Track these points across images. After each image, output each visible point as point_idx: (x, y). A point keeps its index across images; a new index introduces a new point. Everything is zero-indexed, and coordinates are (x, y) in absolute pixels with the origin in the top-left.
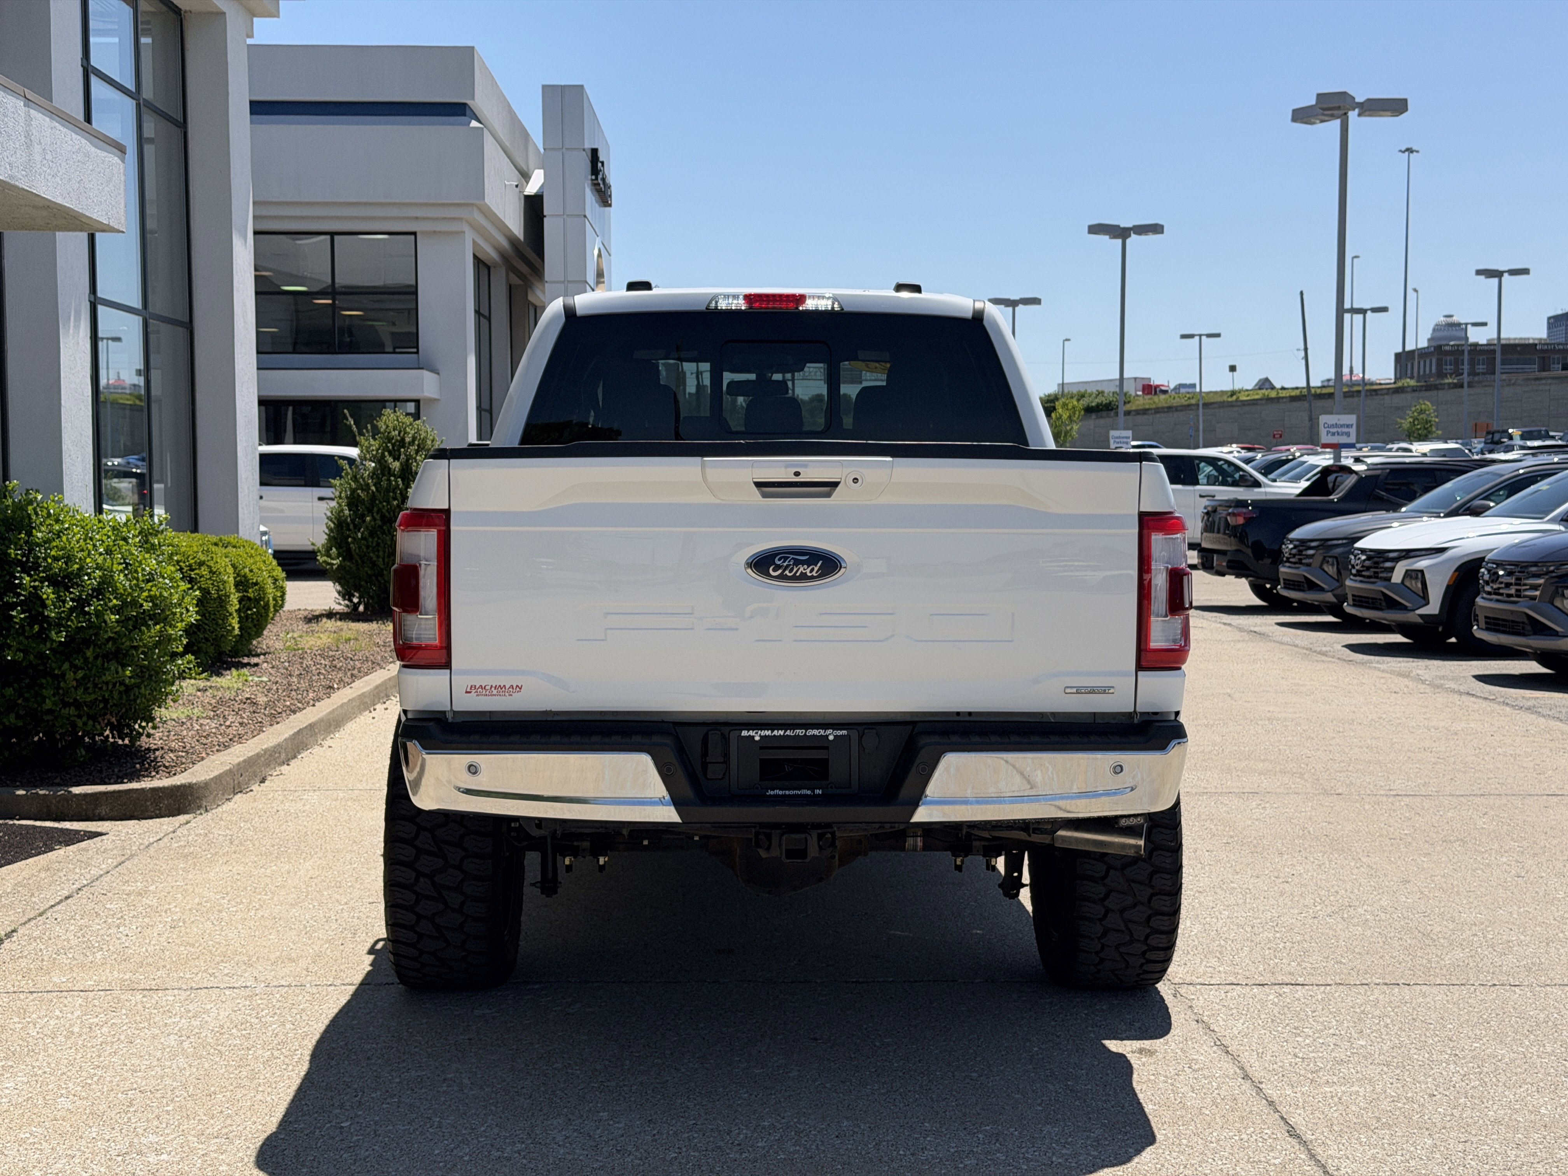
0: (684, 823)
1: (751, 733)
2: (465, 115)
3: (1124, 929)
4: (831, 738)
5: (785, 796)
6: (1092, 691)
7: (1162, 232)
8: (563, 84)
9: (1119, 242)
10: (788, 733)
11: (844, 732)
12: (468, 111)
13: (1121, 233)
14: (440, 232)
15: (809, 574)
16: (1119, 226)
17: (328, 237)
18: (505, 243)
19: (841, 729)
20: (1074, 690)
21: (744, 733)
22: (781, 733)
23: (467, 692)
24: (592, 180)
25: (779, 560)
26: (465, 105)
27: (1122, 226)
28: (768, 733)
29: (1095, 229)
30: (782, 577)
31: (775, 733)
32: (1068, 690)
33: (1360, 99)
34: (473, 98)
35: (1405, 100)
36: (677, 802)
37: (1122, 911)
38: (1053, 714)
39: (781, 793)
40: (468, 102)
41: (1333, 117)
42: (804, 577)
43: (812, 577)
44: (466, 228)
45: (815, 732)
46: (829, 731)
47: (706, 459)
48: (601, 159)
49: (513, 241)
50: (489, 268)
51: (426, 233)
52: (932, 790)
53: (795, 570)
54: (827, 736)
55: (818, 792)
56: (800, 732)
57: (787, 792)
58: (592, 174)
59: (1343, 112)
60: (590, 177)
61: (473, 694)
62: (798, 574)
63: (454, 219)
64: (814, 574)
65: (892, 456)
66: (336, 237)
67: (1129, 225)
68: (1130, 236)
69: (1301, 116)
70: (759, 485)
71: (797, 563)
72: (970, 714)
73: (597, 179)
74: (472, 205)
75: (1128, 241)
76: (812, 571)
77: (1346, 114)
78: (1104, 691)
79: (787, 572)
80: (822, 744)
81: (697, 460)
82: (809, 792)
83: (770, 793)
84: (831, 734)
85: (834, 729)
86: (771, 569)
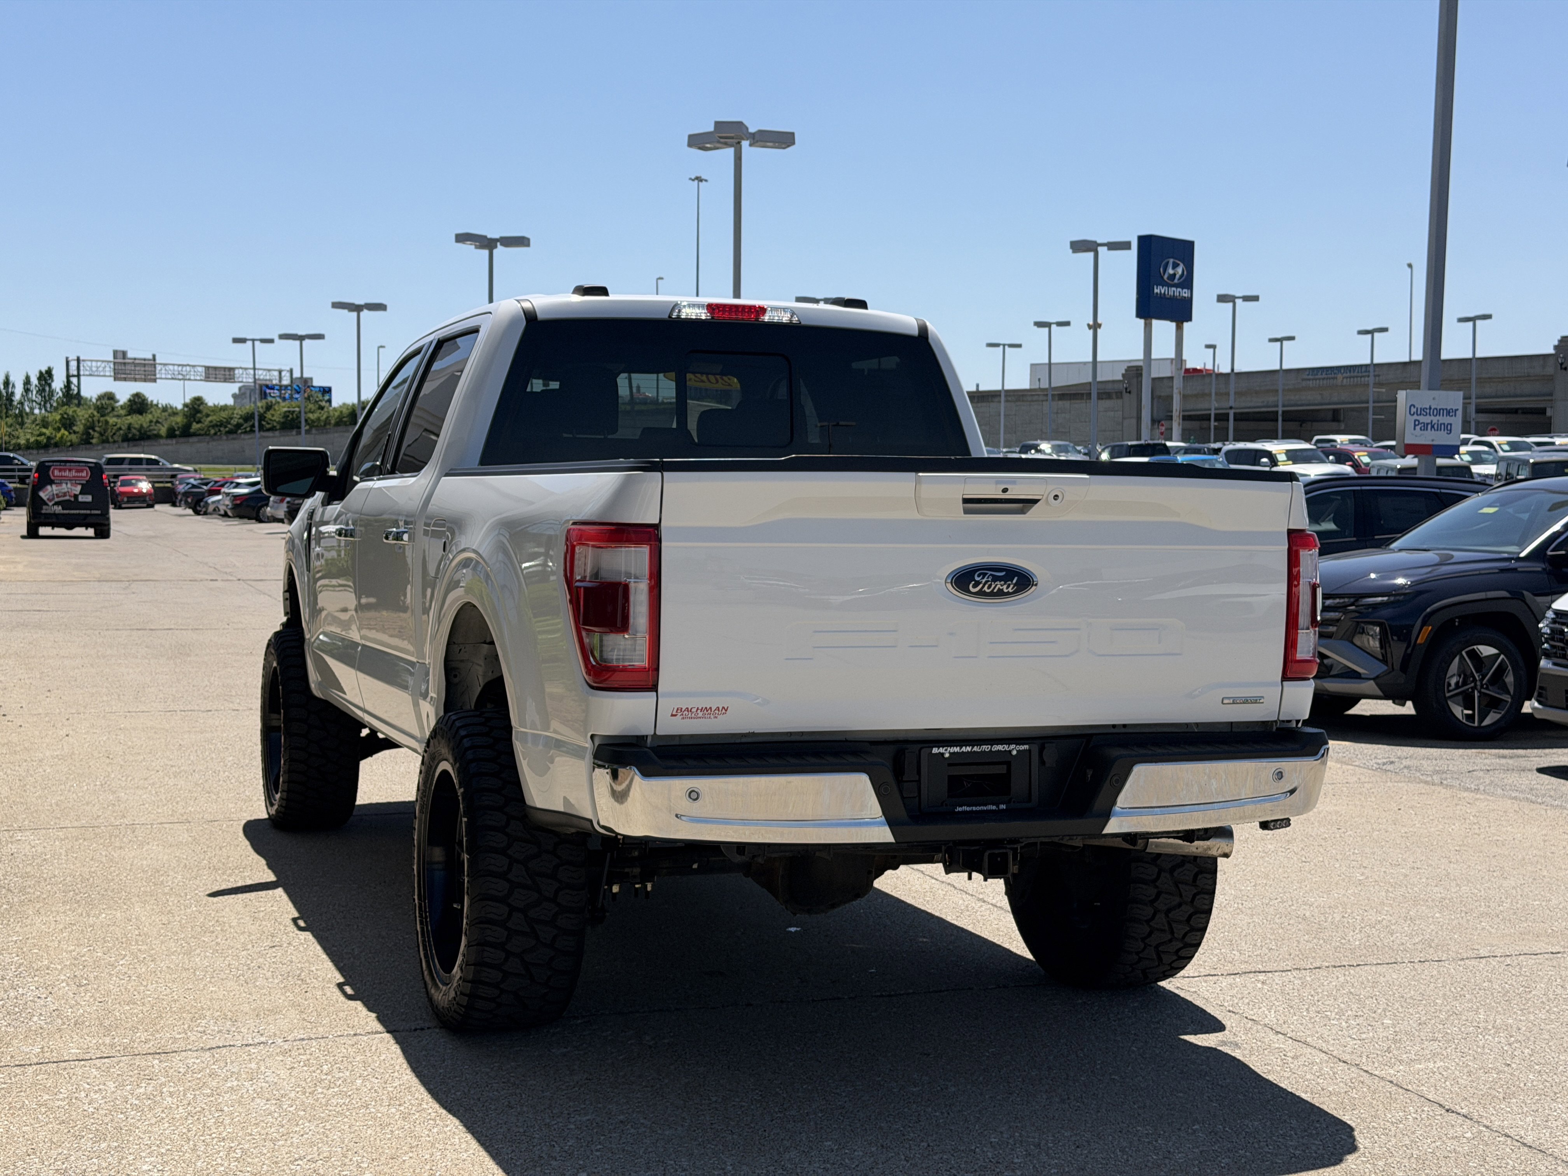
0: (897, 843)
1: (942, 750)
3: (1167, 928)
4: (1014, 753)
5: (972, 811)
6: (1246, 701)
7: (528, 245)
9: (486, 252)
10: (975, 749)
11: (1026, 747)
13: (488, 244)
15: (1005, 591)
16: (485, 237)
19: (1023, 744)
20: (1231, 701)
21: (935, 750)
22: (969, 749)
23: (672, 715)
25: (979, 576)
27: (489, 236)
28: (956, 749)
29: (462, 238)
30: (981, 593)
31: (964, 749)
32: (1225, 701)
33: (752, 130)
35: (793, 134)
36: (892, 822)
37: (1169, 911)
38: (1197, 724)
39: (968, 809)
41: (728, 145)
42: (1000, 594)
43: (1008, 593)
45: (1000, 747)
46: (1012, 746)
47: (921, 474)
52: (1123, 800)
53: (993, 586)
54: (1010, 752)
55: (1003, 807)
56: (986, 748)
57: (974, 808)
59: (737, 141)
61: (679, 717)
62: (995, 590)
64: (1010, 590)
65: (1088, 474)
67: (497, 236)
68: (496, 247)
69: (698, 141)
70: (966, 501)
71: (995, 579)
72: (1124, 726)
75: (495, 251)
76: (1007, 588)
77: (739, 143)
78: (1256, 701)
79: (986, 589)
80: (1006, 759)
81: (912, 475)
82: (994, 808)
83: (959, 809)
84: (1014, 749)
85: (1017, 744)
86: (971, 585)
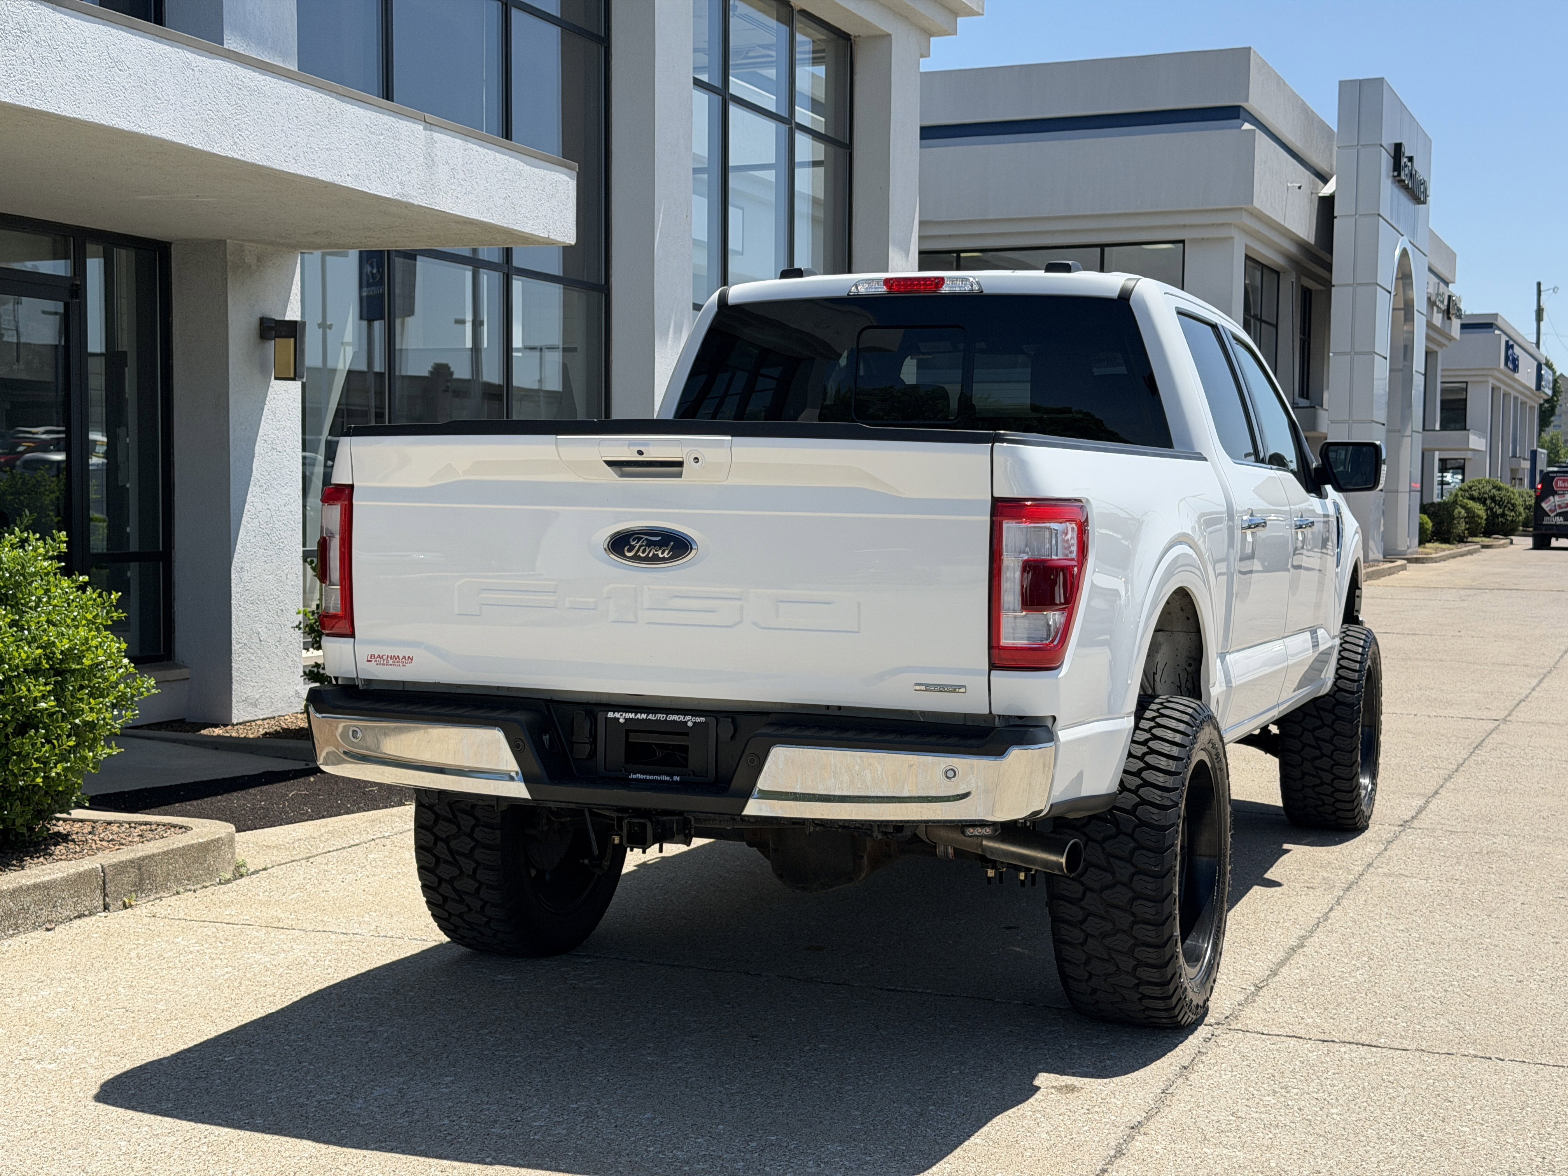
0: (533, 800)
1: (617, 715)
2: (1238, 117)
4: (690, 724)
5: (645, 780)
6: (942, 688)
8: (1361, 78)
10: (651, 717)
11: (703, 719)
12: (1242, 114)
14: (1208, 239)
15: (661, 556)
17: (1098, 250)
18: (1292, 248)
19: (699, 716)
20: (923, 688)
21: (610, 715)
22: (644, 716)
23: (368, 661)
24: (1394, 177)
25: (634, 540)
26: (1239, 107)
28: (631, 716)
30: (636, 558)
31: (639, 716)
32: (918, 688)
34: (1247, 101)
36: (528, 779)
38: (922, 712)
39: (642, 777)
40: (1243, 104)
42: (655, 559)
43: (664, 559)
44: (1234, 233)
45: (675, 718)
46: (688, 718)
47: (559, 437)
48: (1407, 154)
49: (1302, 245)
50: (1278, 273)
51: (1195, 241)
52: (763, 783)
53: (648, 551)
54: (686, 722)
55: (677, 778)
56: (661, 717)
57: (648, 777)
58: (1394, 170)
60: (1391, 174)
61: (374, 663)
62: (650, 555)
63: (1223, 224)
64: (665, 555)
65: (733, 435)
66: (1106, 249)
70: (610, 463)
71: (650, 544)
72: (840, 708)
73: (1399, 175)
74: (1241, 209)
76: (662, 553)
78: (954, 689)
79: (640, 553)
80: (680, 730)
81: (552, 438)
82: (668, 778)
83: (633, 776)
84: (690, 720)
85: (693, 716)
86: (626, 549)
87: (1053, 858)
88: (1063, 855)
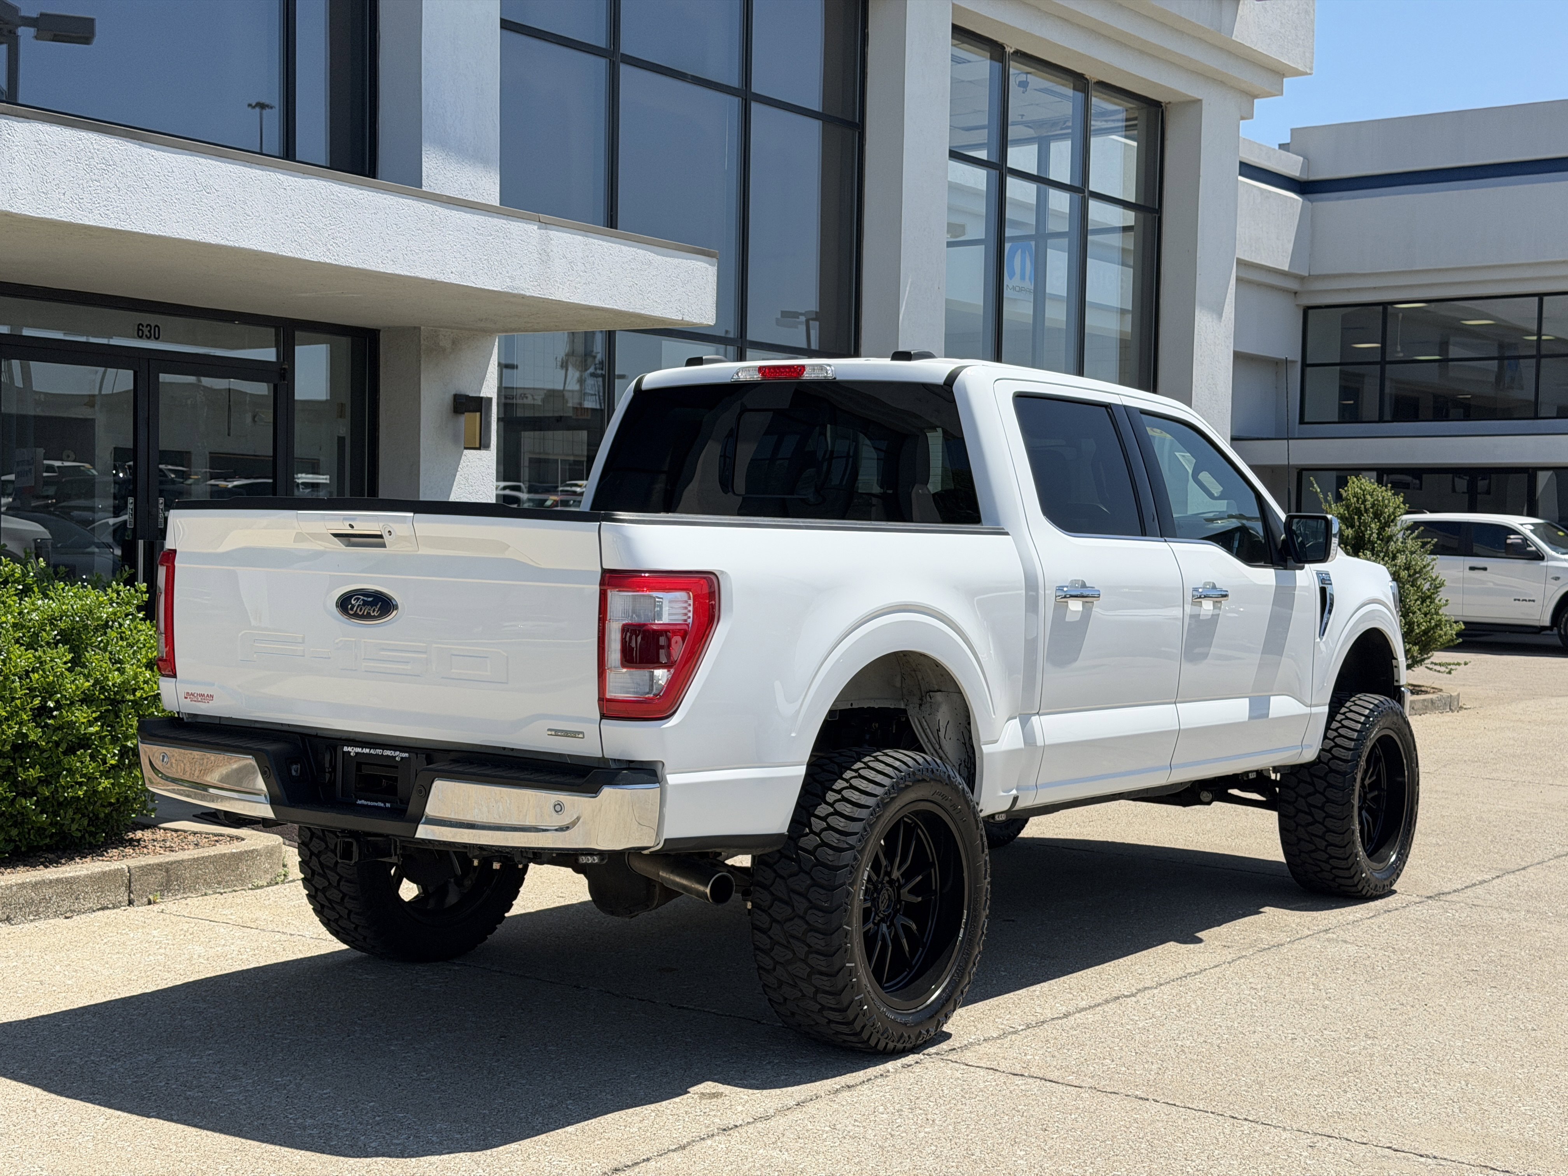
0: (277, 818)
1: (350, 749)
4: (398, 759)
5: (367, 806)
6: (567, 734)
10: (372, 751)
11: (406, 755)
15: (372, 614)
19: (405, 752)
20: (553, 733)
21: (346, 749)
22: (368, 751)
23: (185, 698)
25: (354, 600)
28: (359, 750)
30: (355, 616)
31: (364, 751)
32: (550, 733)
36: (274, 801)
39: (365, 803)
42: (368, 617)
43: (374, 617)
45: (389, 753)
46: (397, 753)
47: (299, 512)
53: (364, 609)
54: (396, 757)
55: (388, 805)
56: (379, 752)
57: (369, 803)
61: (189, 700)
62: (365, 613)
64: (375, 613)
65: (415, 513)
70: (335, 535)
71: (365, 603)
72: (512, 749)
76: (374, 611)
78: (576, 735)
79: (358, 612)
80: (391, 763)
81: (295, 513)
82: (382, 805)
83: (359, 802)
84: (398, 755)
85: (401, 751)
86: (349, 607)
87: (701, 888)
88: (707, 886)
